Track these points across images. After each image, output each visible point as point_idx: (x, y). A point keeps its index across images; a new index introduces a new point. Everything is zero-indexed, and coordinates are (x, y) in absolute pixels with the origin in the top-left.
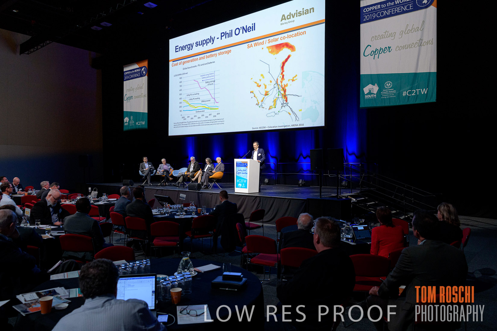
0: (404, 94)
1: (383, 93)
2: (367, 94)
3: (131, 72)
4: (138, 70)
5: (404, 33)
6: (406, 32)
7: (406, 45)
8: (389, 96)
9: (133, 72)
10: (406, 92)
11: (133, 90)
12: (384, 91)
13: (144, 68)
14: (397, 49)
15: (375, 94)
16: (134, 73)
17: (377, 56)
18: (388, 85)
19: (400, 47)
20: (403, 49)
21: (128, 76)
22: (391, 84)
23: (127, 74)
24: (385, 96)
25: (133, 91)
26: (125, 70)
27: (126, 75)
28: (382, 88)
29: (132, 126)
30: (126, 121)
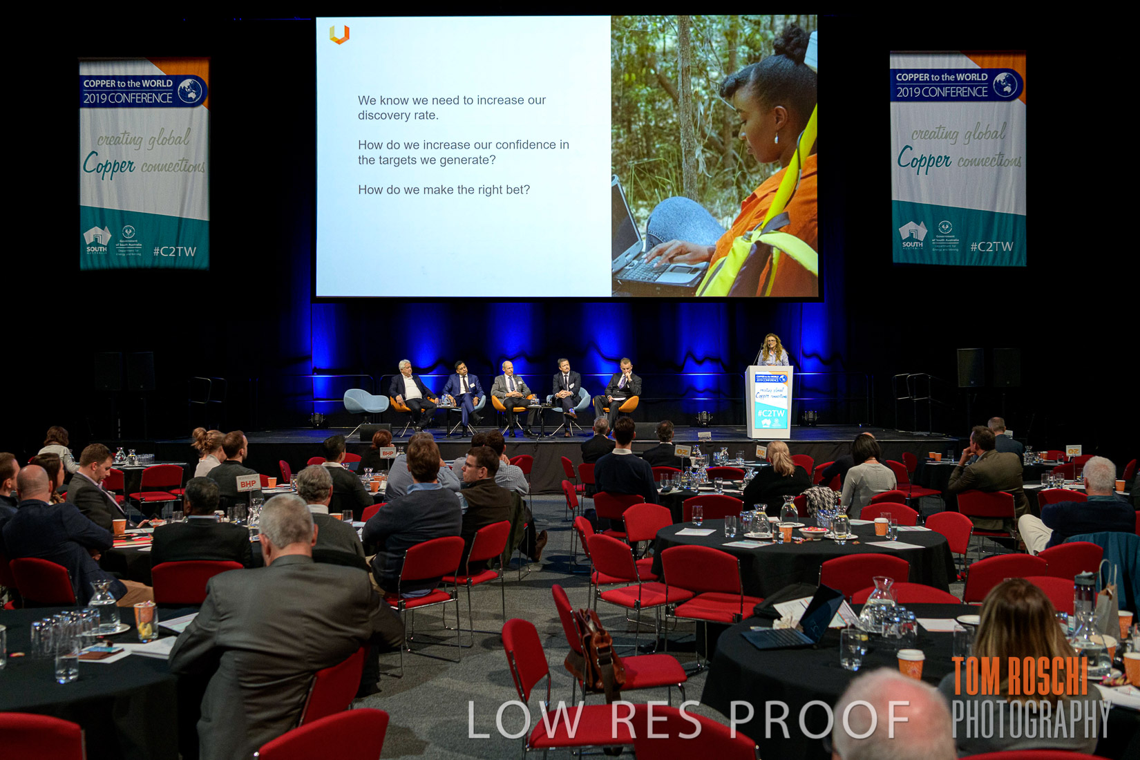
0: (972, 248)
1: (935, 242)
2: (906, 240)
3: (121, 84)
4: (158, 83)
5: (972, 137)
6: (976, 137)
7: (976, 159)
8: (945, 248)
9: (131, 83)
10: (977, 244)
11: (137, 141)
12: (938, 238)
13: (190, 80)
14: (961, 163)
15: (920, 242)
16: (136, 88)
17: (923, 170)
18: (946, 226)
19: (967, 160)
20: (971, 165)
21: (108, 94)
22: (950, 226)
23: (102, 88)
24: (941, 248)
27: (95, 88)
28: (934, 231)
29: (128, 257)
30: (92, 240)
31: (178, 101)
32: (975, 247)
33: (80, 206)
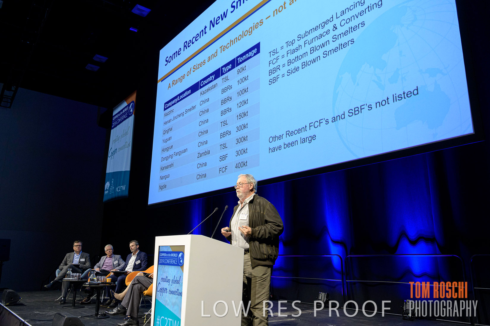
3: (119, 115)
4: (126, 110)
9: (121, 113)
11: (119, 139)
13: (132, 104)
21: (116, 121)
23: (116, 119)
25: (118, 141)
26: (114, 113)
29: (112, 194)
30: (106, 188)
31: (129, 116)
33: (106, 173)
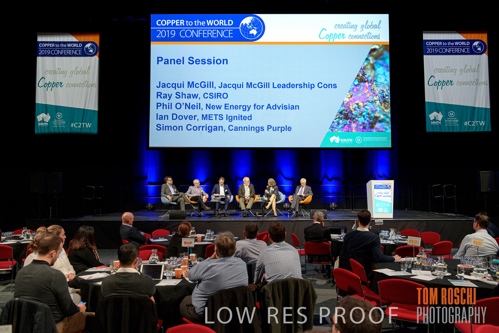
0: (465, 124)
1: (447, 121)
2: (433, 121)
3: (57, 46)
4: (75, 45)
5: (463, 71)
6: (465, 71)
7: (466, 82)
8: (452, 124)
9: (62, 45)
10: (467, 122)
11: (64, 73)
12: (448, 120)
13: (90, 44)
14: (458, 84)
15: (439, 121)
16: (64, 47)
17: (440, 87)
18: (452, 114)
19: (461, 82)
20: (463, 85)
21: (51, 50)
22: (454, 113)
23: (48, 47)
24: (449, 124)
26: (40, 39)
27: (44, 47)
28: (446, 116)
29: (58, 128)
30: (41, 120)
31: (84, 53)
32: (466, 123)
33: (35, 103)
